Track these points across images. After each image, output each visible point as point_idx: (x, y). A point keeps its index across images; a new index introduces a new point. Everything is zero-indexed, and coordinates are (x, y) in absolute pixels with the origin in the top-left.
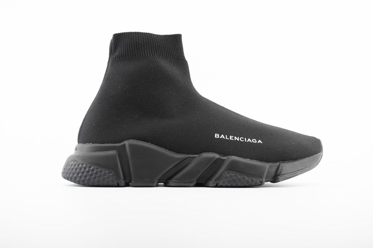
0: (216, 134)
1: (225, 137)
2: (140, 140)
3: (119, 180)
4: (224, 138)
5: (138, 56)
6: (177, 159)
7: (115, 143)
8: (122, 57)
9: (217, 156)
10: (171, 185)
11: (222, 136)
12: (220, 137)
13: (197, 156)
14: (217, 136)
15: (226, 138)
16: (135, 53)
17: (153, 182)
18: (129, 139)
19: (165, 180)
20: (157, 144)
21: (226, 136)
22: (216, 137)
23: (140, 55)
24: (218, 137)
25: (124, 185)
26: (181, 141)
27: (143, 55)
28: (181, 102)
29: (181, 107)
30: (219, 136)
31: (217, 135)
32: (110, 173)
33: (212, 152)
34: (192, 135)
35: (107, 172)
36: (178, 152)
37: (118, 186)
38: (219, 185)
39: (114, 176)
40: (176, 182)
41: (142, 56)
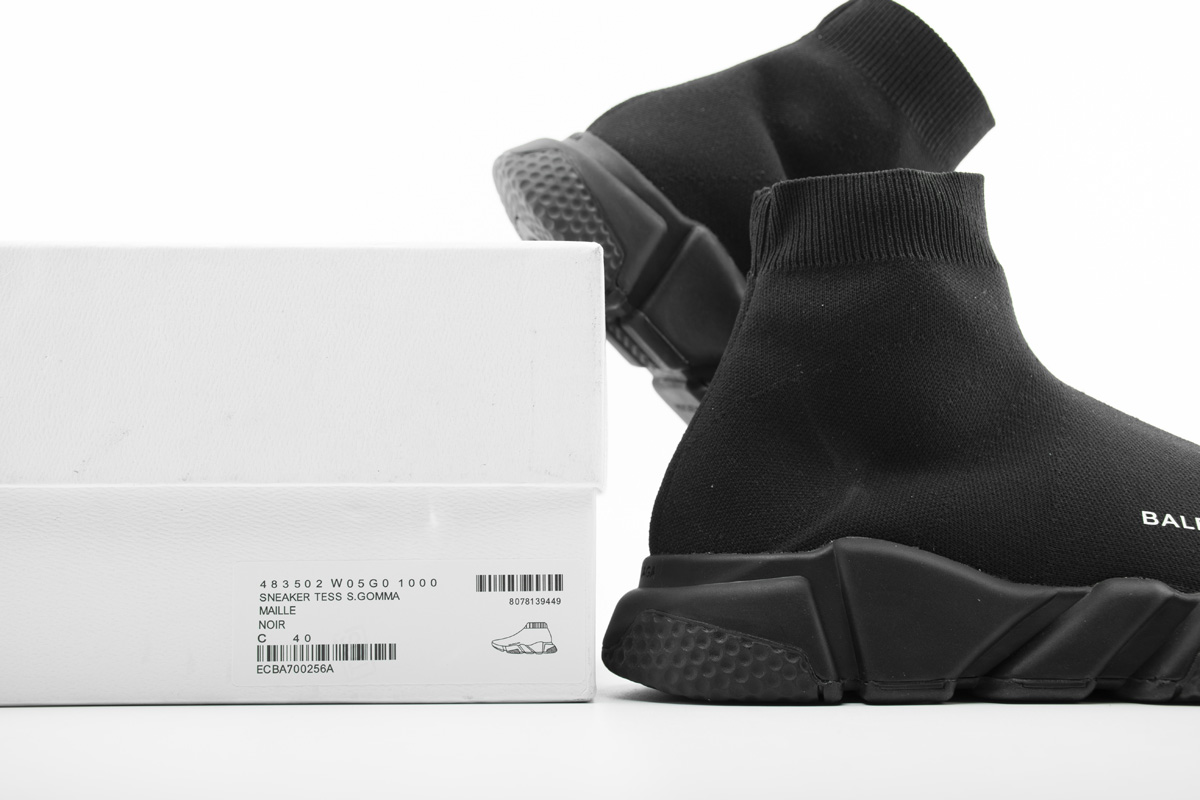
0: (1144, 513)
1: (1180, 522)
2: (882, 538)
3: (823, 681)
4: (1177, 526)
5: (863, 257)
6: (1018, 603)
7: (797, 551)
8: (806, 263)
9: (1164, 590)
10: (1007, 694)
11: (1169, 519)
12: (1161, 522)
13: (1088, 589)
14: (1149, 518)
15: (1185, 526)
16: (853, 249)
17: (944, 687)
18: (843, 536)
19: (977, 679)
20: (940, 552)
21: (1182, 518)
22: (1145, 522)
23: (871, 256)
24: (1152, 521)
25: (839, 697)
26: (1026, 538)
27: (880, 256)
28: (998, 414)
29: (1000, 430)
30: (1158, 518)
31: (1148, 515)
32: (792, 655)
33: (1142, 575)
34: (1060, 516)
35: (780, 651)
36: (1017, 578)
37: (821, 700)
38: (1184, 696)
39: (804, 666)
40: (1022, 684)
41: (876, 257)
